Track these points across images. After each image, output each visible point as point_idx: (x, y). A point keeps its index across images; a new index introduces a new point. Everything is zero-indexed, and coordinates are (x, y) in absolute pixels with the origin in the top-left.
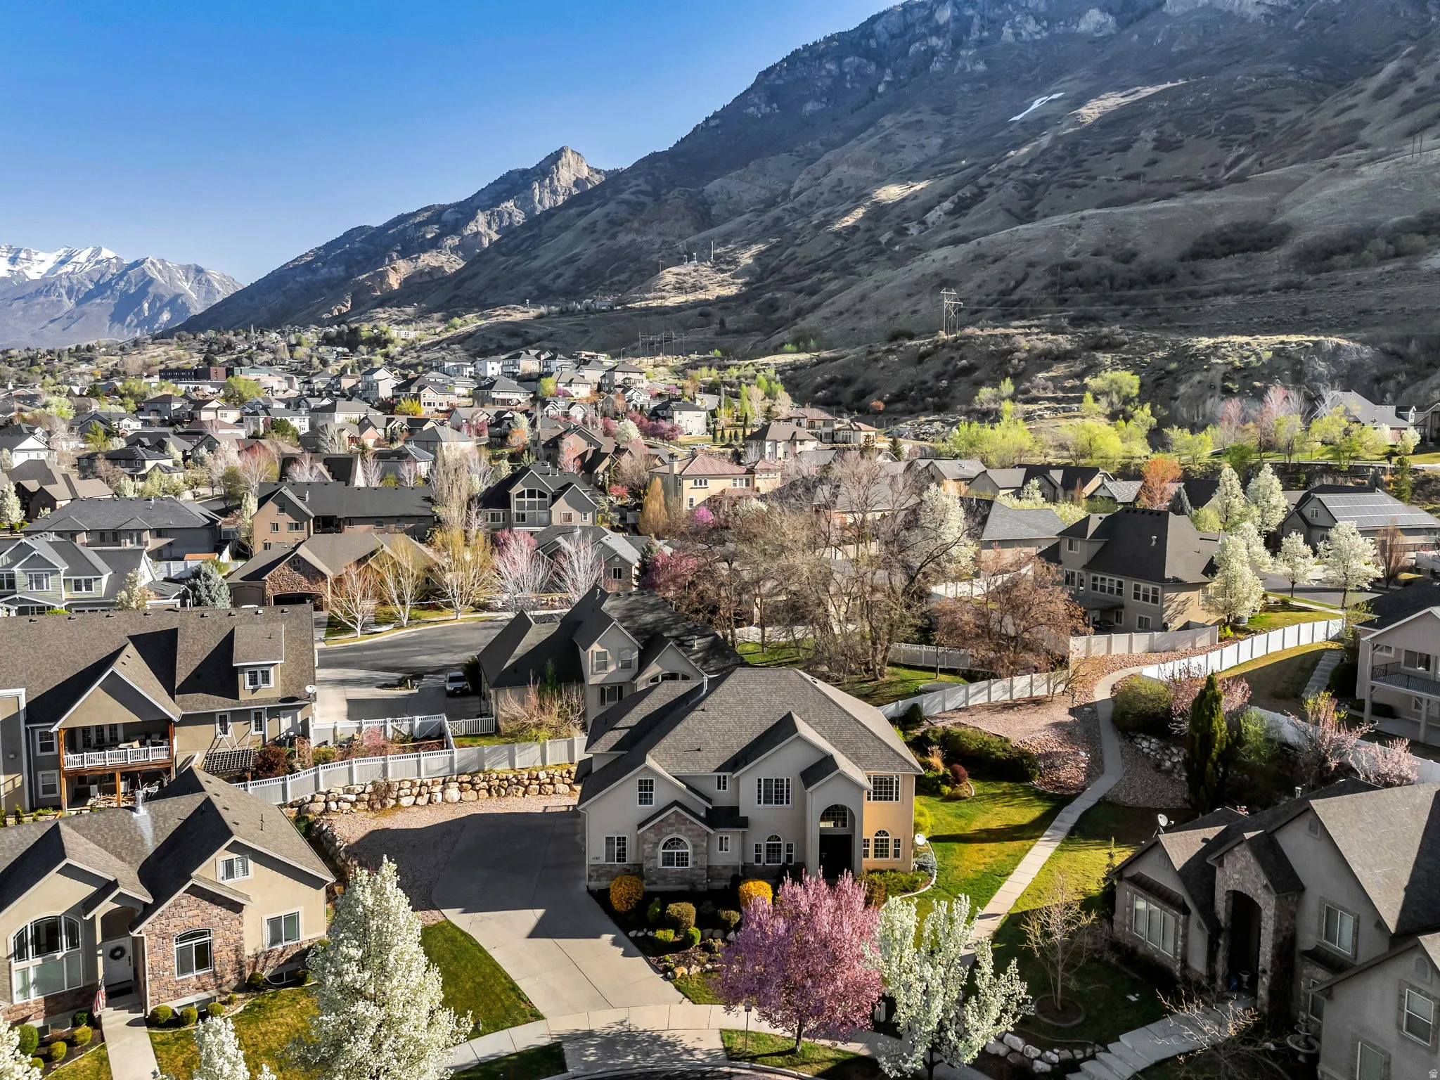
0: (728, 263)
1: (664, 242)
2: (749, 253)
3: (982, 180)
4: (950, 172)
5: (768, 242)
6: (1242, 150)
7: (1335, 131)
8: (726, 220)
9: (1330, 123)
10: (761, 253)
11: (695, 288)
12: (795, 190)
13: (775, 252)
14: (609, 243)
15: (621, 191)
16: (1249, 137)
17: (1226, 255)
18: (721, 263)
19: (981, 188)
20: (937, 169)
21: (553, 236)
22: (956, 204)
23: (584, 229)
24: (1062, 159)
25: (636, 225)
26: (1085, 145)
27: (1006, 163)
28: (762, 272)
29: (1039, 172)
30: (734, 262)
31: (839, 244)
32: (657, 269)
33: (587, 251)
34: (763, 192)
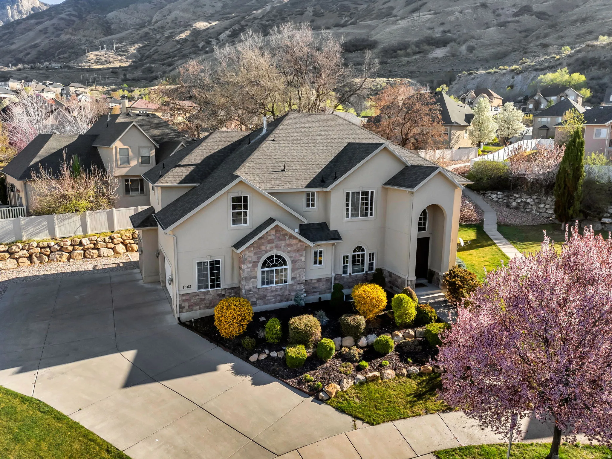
0: (123, 52)
1: (87, 40)
2: (134, 48)
3: (243, 23)
4: (228, 18)
5: (143, 43)
6: (347, 19)
7: (383, 11)
8: (120, 32)
9: (381, 7)
10: (140, 48)
11: (106, 62)
12: (154, 20)
13: (147, 48)
14: (56, 39)
15: (61, 13)
16: (349, 14)
17: (354, 51)
18: (119, 51)
19: (242, 26)
20: (221, 17)
21: (22, 34)
22: (232, 33)
23: (41, 31)
24: (275, 16)
25: (70, 30)
26: (285, 11)
27: (253, 16)
28: (142, 57)
29: (267, 21)
30: (126, 51)
31: (179, 46)
32: (85, 52)
33: (43, 42)
34: (138, 20)
